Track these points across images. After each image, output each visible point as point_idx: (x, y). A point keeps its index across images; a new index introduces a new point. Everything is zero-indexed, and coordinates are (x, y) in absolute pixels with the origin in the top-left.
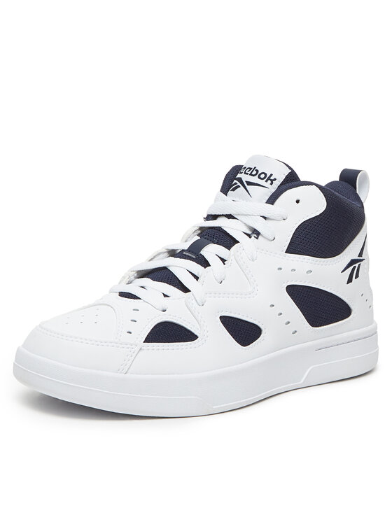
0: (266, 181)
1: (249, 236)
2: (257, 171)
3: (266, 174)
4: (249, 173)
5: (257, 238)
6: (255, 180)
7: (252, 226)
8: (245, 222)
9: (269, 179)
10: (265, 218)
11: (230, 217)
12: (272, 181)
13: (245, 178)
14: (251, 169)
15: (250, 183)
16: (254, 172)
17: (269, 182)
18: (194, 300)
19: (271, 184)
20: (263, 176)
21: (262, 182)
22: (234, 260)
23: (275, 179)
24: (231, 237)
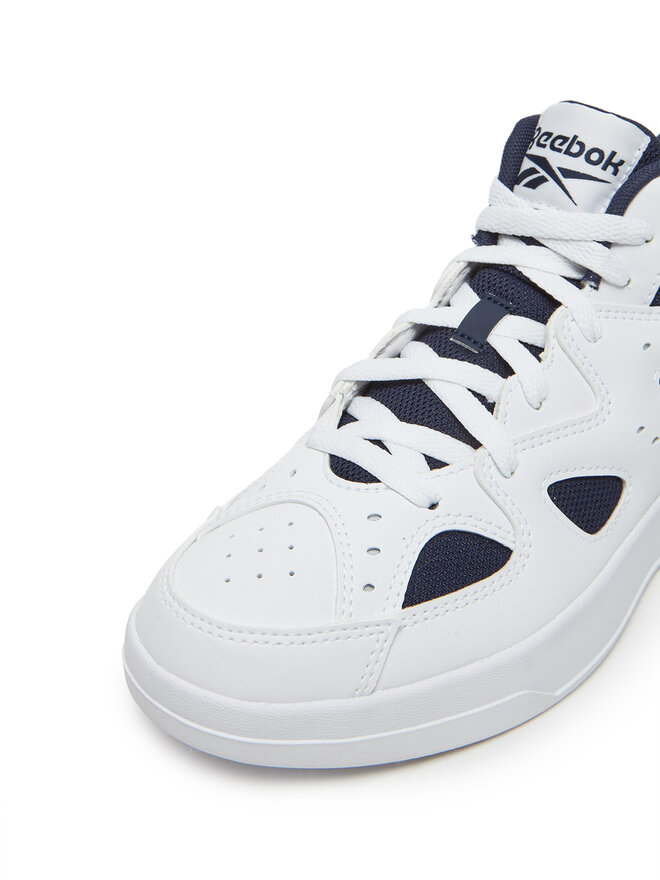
0: (604, 168)
1: (578, 284)
2: (582, 145)
3: (601, 153)
4: (564, 147)
5: (596, 288)
6: (579, 164)
7: (582, 263)
8: (564, 254)
9: (609, 162)
10: (607, 244)
11: (530, 241)
12: (616, 167)
13: (557, 160)
14: (565, 139)
15: (568, 174)
16: (575, 149)
17: (610, 169)
18: (493, 468)
19: (615, 173)
20: (595, 157)
21: (595, 171)
22: (558, 349)
23: (622, 162)
24: (542, 293)
